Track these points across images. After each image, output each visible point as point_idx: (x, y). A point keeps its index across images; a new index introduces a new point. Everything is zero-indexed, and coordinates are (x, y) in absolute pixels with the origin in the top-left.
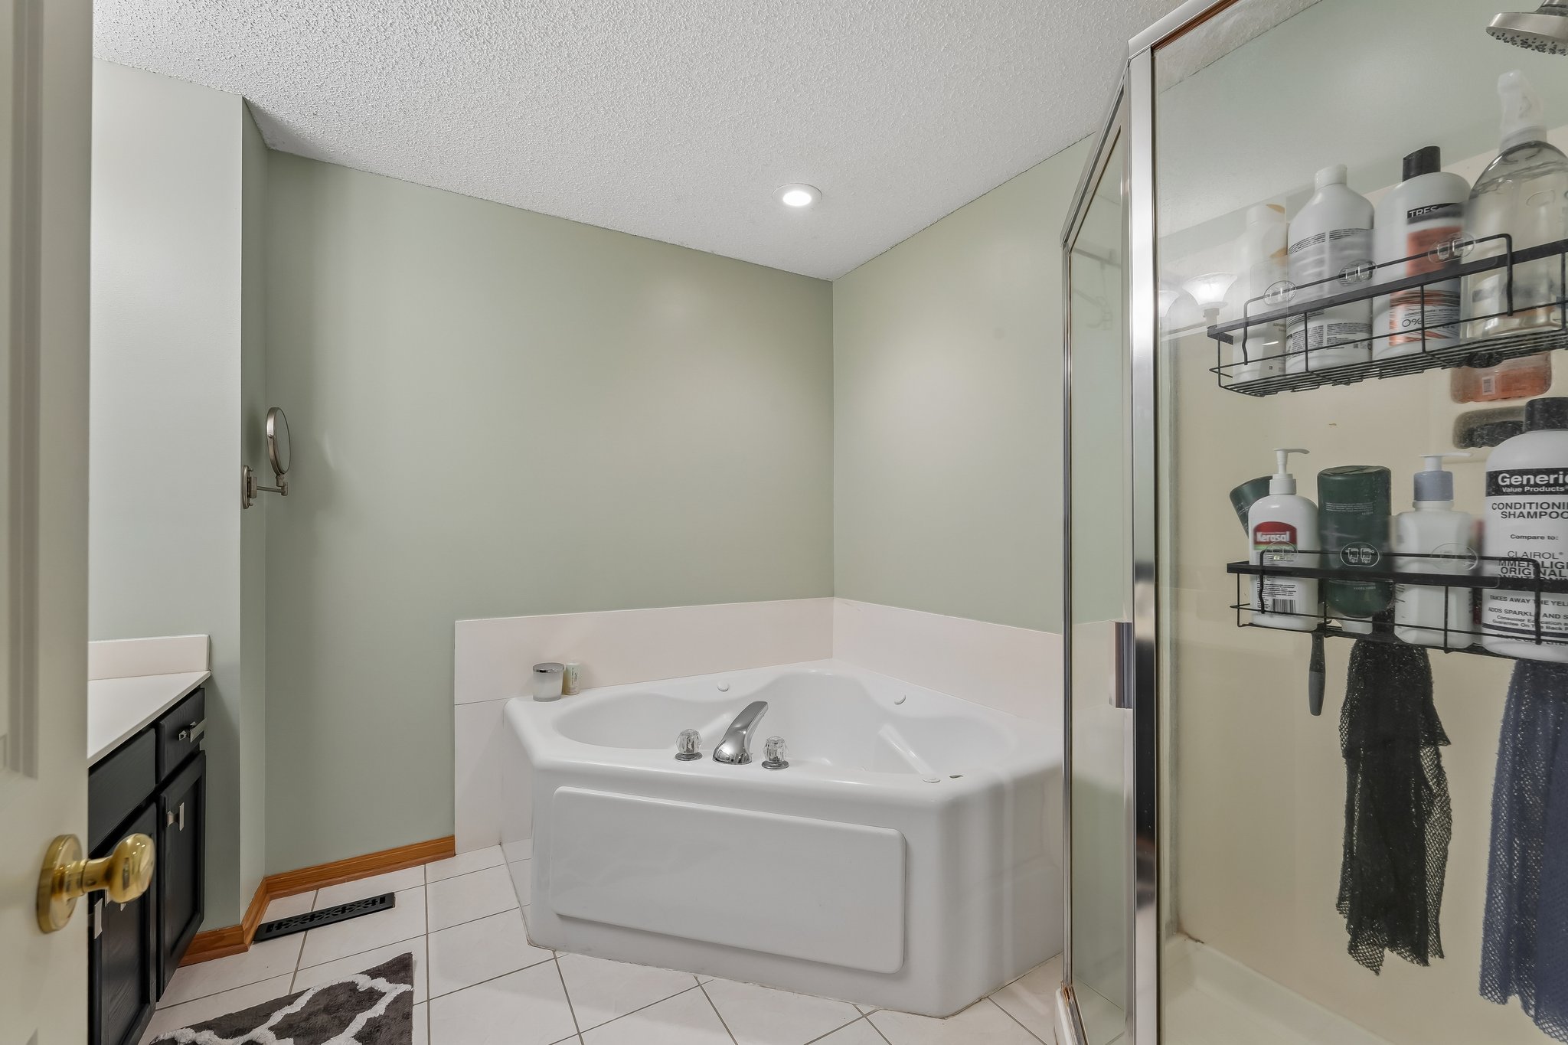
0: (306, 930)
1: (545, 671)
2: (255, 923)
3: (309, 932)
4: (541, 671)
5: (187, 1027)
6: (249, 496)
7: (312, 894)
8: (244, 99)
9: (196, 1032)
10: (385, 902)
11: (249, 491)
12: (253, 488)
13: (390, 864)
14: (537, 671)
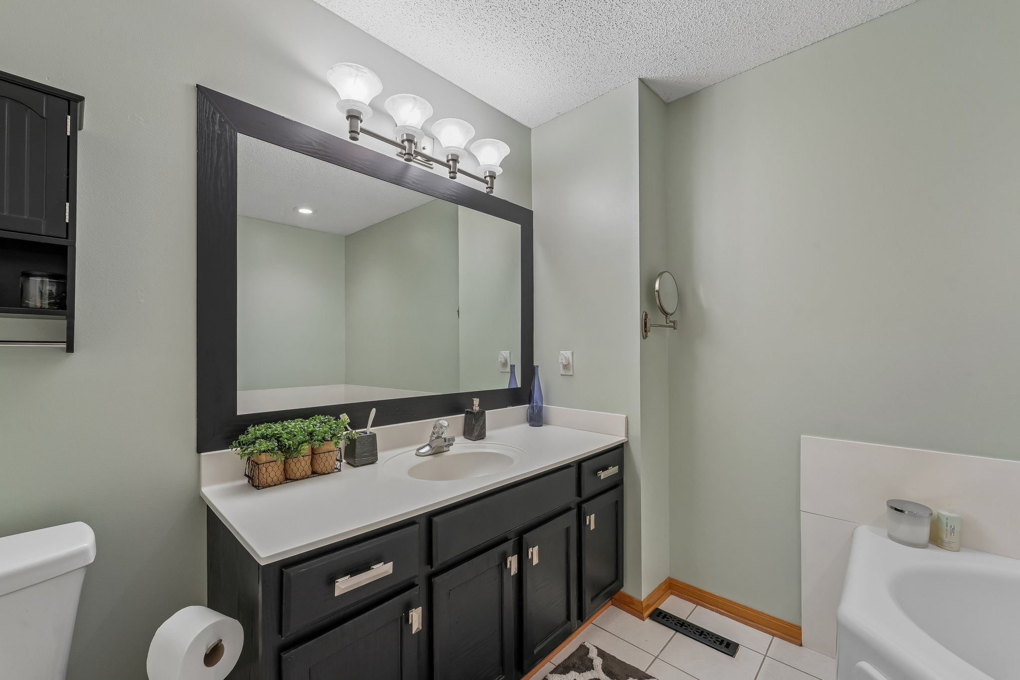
0: (677, 631)
1: (901, 511)
2: (656, 604)
3: (678, 633)
4: (896, 509)
5: (595, 646)
6: (646, 331)
7: (693, 606)
8: (640, 79)
9: (598, 656)
10: (729, 647)
11: (645, 329)
12: (648, 325)
13: (745, 618)
14: (892, 507)
